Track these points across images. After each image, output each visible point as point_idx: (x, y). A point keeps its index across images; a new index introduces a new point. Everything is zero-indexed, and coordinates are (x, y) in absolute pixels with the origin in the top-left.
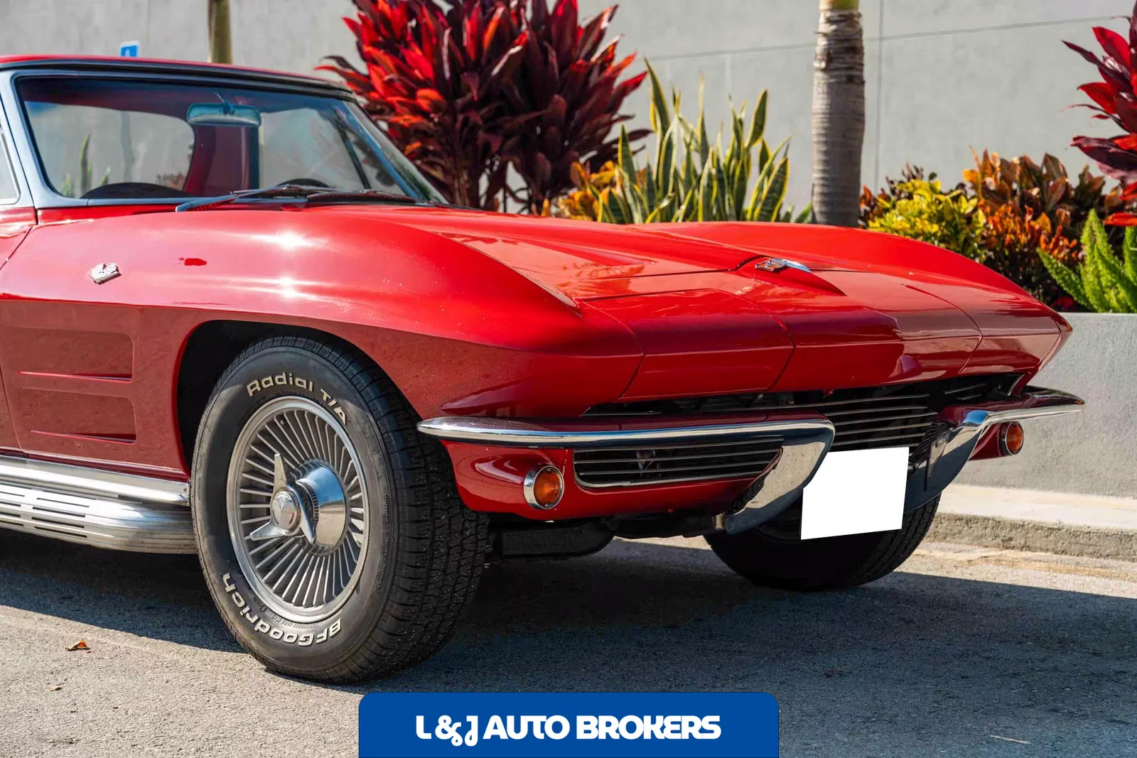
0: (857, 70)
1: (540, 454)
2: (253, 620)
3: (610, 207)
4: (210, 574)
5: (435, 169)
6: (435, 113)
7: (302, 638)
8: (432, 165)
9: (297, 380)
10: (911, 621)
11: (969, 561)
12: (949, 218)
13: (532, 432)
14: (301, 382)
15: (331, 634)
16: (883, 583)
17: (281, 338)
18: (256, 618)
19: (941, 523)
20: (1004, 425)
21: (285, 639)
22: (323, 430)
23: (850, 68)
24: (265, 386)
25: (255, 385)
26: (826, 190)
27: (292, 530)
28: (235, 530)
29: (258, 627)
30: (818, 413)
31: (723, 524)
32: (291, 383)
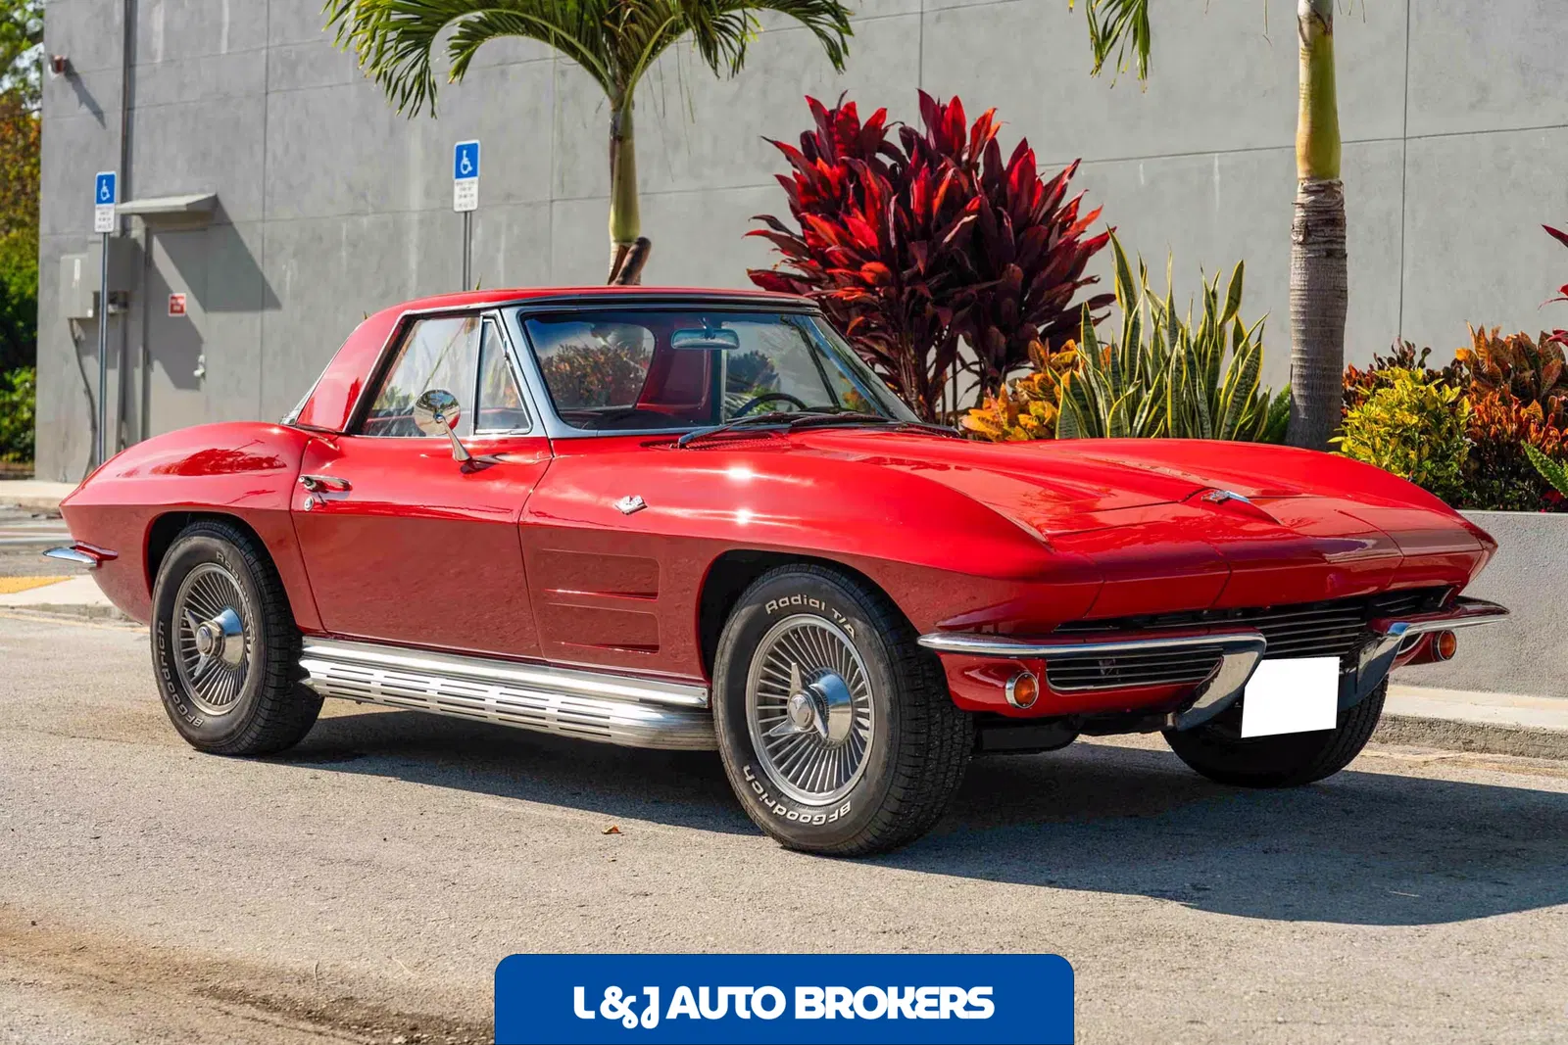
0: (1337, 243)
1: (1018, 662)
2: (771, 805)
3: (1072, 391)
4: (731, 767)
5: (877, 343)
6: (881, 287)
7: (816, 819)
8: (876, 339)
9: (811, 600)
10: (1352, 812)
11: (1425, 762)
12: (1431, 408)
13: (1014, 645)
14: (814, 603)
15: (842, 814)
16: (1334, 780)
17: (796, 565)
18: (774, 802)
19: (1405, 726)
20: (1436, 633)
21: (801, 819)
22: (832, 642)
23: (1331, 242)
24: (781, 605)
25: (772, 605)
26: (1305, 372)
27: (807, 727)
28: (753, 729)
29: (776, 810)
30: (1248, 627)
31: (1174, 721)
32: (805, 603)
